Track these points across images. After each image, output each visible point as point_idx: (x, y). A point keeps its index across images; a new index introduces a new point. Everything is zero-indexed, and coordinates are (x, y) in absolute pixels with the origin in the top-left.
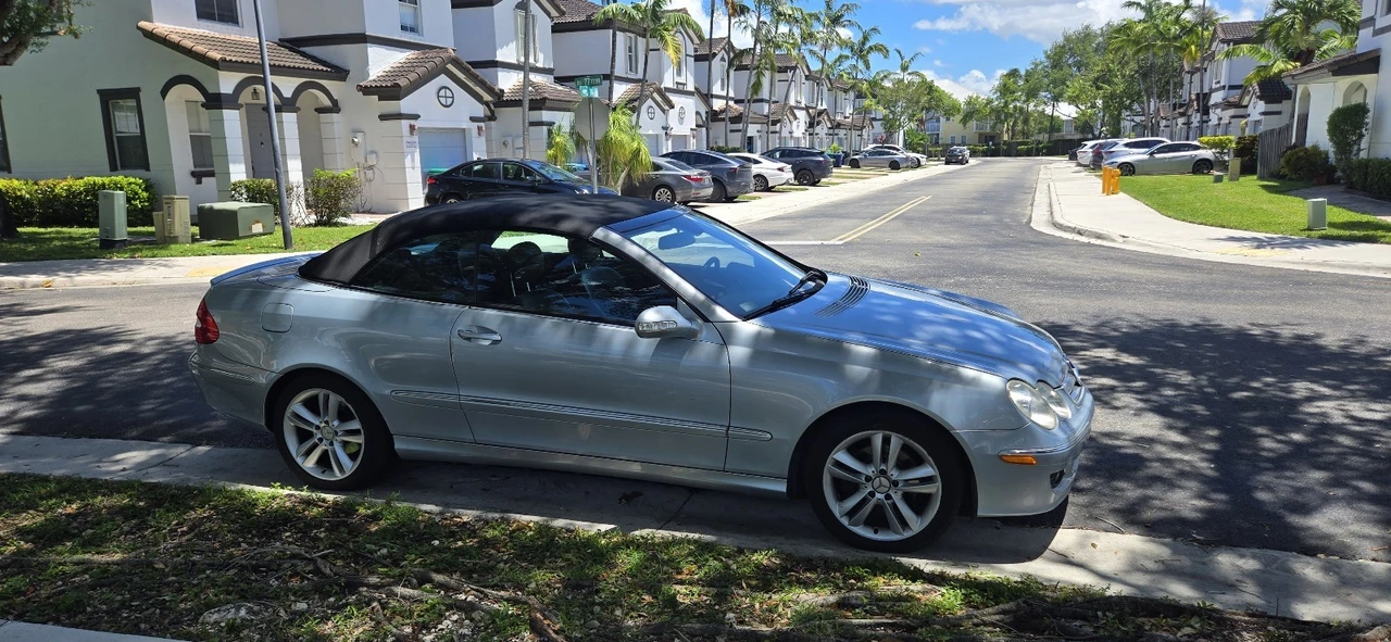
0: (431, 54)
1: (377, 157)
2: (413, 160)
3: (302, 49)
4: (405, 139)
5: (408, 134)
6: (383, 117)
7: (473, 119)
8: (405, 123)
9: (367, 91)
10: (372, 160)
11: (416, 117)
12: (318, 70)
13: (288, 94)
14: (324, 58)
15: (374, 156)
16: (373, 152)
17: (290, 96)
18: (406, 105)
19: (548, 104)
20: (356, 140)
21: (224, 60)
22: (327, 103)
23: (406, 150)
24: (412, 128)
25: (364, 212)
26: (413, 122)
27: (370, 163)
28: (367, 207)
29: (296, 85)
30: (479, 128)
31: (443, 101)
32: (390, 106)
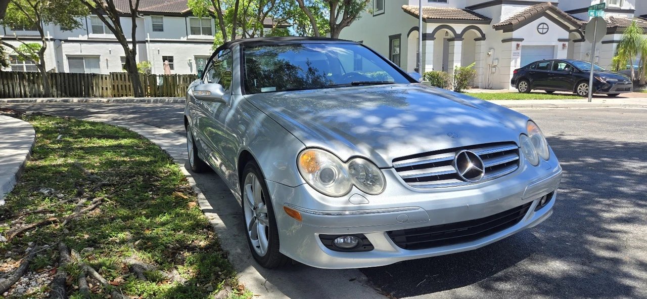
0: (539, 6)
1: (498, 61)
2: (516, 62)
3: (474, 11)
4: (513, 52)
5: (515, 49)
6: (504, 41)
7: (560, 40)
8: (514, 43)
9: (497, 28)
10: (495, 63)
11: (522, 40)
12: (477, 20)
13: (459, 32)
14: (482, 14)
15: (497, 61)
16: (497, 59)
17: (460, 33)
18: (516, 34)
19: (618, 29)
20: (489, 53)
21: (428, 18)
22: (479, 35)
23: (512, 57)
24: (518, 45)
25: (488, 89)
26: (518, 43)
27: (495, 64)
28: (490, 86)
29: (464, 28)
30: (564, 45)
31: (540, 30)
32: (508, 35)
